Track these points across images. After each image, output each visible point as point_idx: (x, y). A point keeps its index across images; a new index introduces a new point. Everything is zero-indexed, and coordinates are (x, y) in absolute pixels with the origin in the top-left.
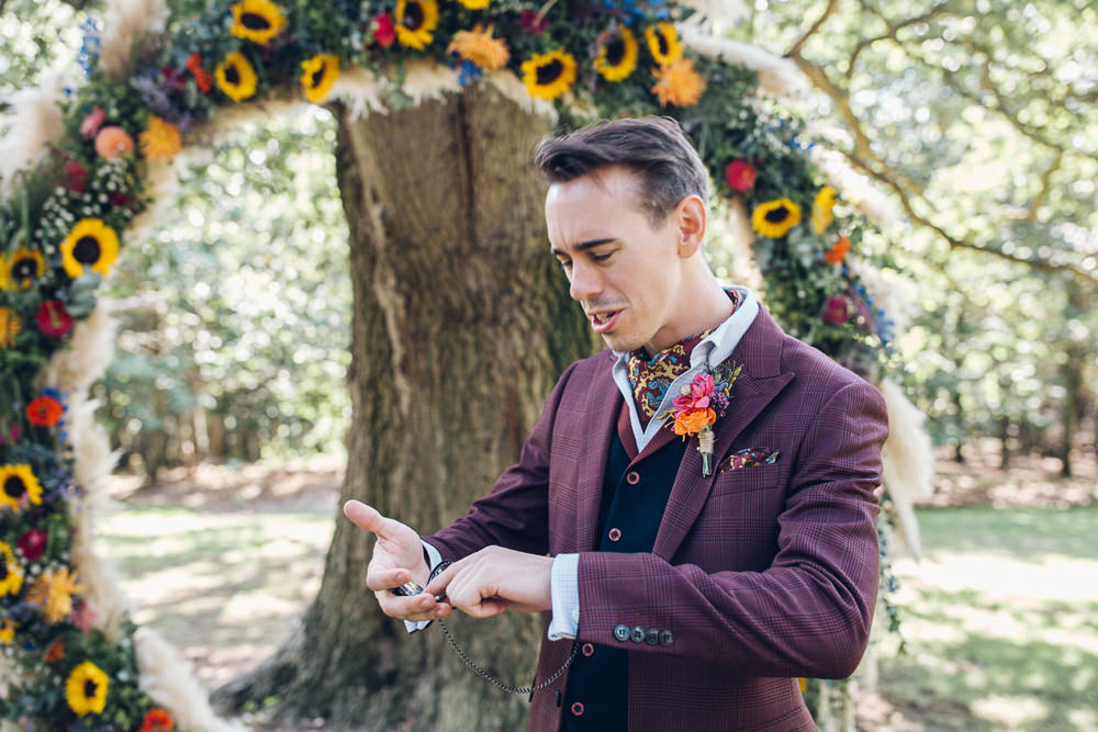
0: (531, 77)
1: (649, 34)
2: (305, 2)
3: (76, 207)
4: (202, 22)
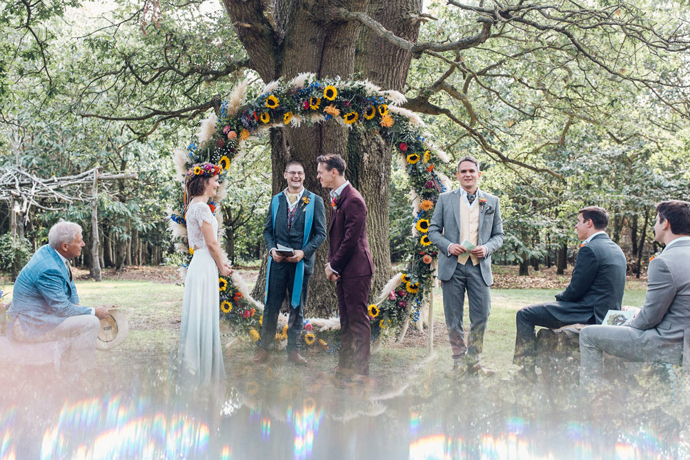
0: (346, 119)
1: (379, 107)
2: (285, 98)
3: (222, 153)
4: (256, 101)
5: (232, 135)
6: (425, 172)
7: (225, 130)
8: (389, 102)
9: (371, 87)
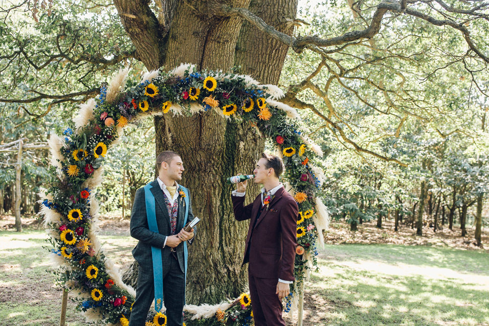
0: (225, 110)
1: (257, 100)
2: (165, 88)
3: (98, 139)
4: (136, 89)
5: (109, 122)
6: (300, 165)
7: (102, 116)
8: (268, 95)
9: (249, 81)
